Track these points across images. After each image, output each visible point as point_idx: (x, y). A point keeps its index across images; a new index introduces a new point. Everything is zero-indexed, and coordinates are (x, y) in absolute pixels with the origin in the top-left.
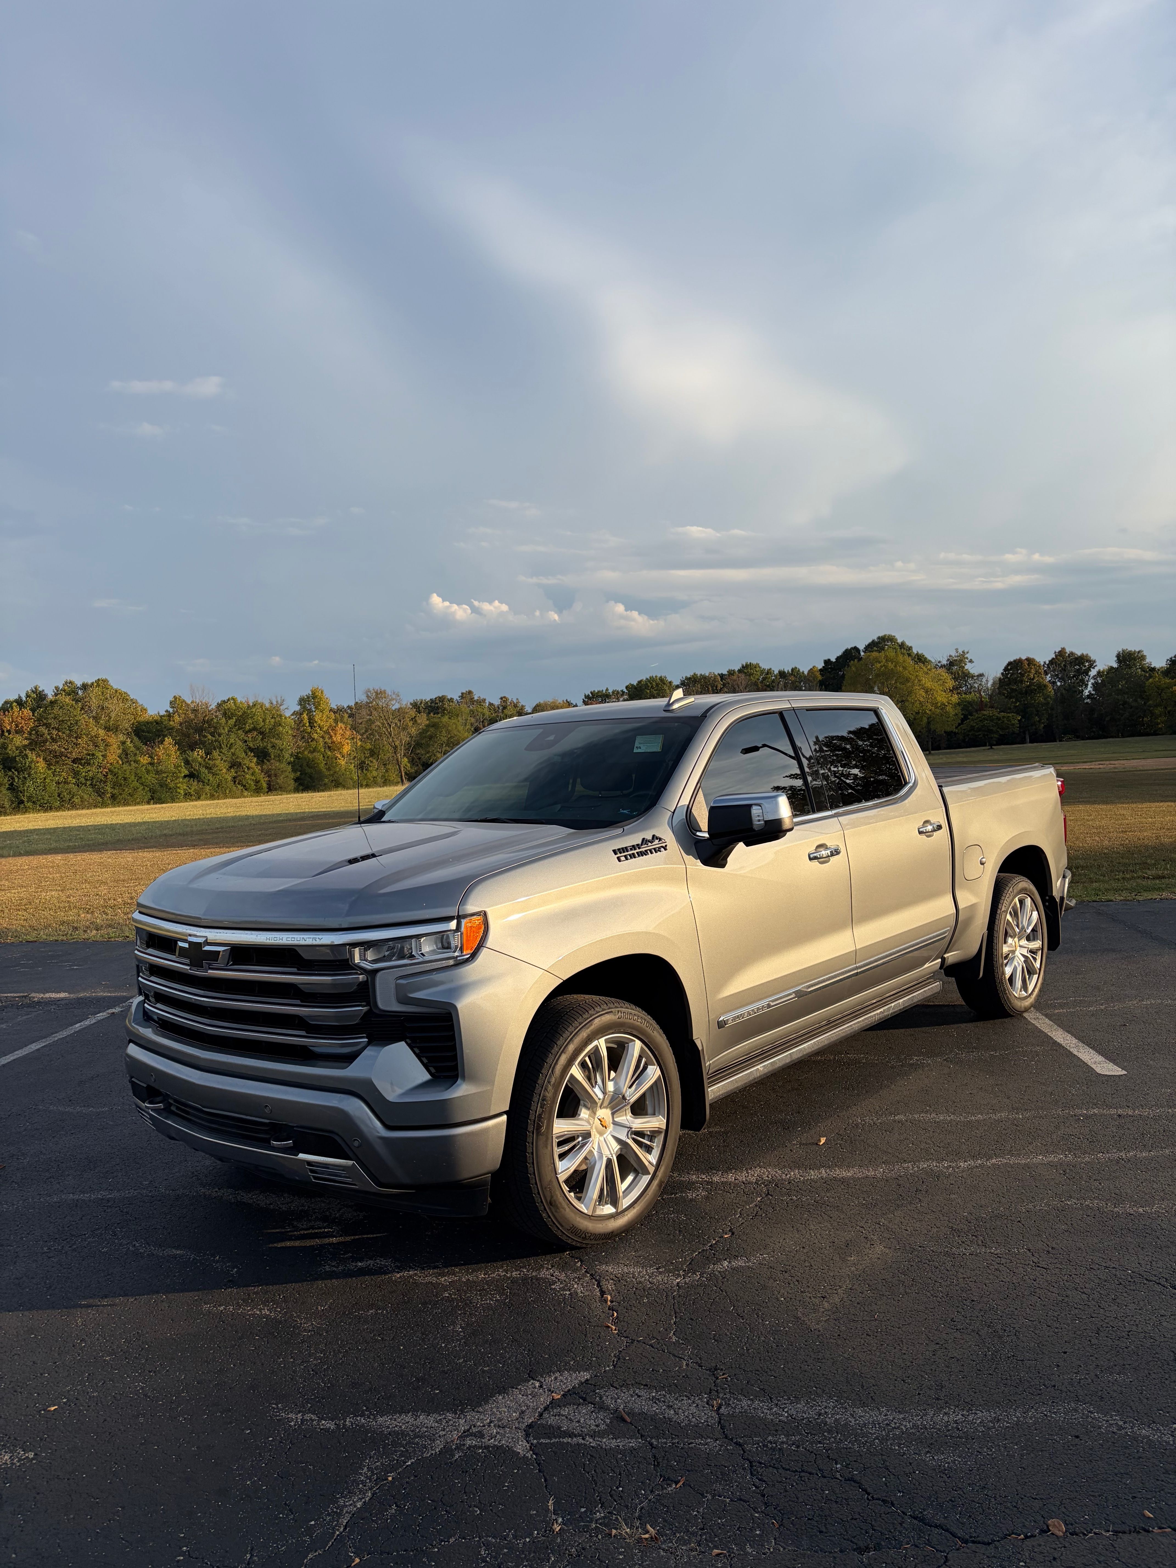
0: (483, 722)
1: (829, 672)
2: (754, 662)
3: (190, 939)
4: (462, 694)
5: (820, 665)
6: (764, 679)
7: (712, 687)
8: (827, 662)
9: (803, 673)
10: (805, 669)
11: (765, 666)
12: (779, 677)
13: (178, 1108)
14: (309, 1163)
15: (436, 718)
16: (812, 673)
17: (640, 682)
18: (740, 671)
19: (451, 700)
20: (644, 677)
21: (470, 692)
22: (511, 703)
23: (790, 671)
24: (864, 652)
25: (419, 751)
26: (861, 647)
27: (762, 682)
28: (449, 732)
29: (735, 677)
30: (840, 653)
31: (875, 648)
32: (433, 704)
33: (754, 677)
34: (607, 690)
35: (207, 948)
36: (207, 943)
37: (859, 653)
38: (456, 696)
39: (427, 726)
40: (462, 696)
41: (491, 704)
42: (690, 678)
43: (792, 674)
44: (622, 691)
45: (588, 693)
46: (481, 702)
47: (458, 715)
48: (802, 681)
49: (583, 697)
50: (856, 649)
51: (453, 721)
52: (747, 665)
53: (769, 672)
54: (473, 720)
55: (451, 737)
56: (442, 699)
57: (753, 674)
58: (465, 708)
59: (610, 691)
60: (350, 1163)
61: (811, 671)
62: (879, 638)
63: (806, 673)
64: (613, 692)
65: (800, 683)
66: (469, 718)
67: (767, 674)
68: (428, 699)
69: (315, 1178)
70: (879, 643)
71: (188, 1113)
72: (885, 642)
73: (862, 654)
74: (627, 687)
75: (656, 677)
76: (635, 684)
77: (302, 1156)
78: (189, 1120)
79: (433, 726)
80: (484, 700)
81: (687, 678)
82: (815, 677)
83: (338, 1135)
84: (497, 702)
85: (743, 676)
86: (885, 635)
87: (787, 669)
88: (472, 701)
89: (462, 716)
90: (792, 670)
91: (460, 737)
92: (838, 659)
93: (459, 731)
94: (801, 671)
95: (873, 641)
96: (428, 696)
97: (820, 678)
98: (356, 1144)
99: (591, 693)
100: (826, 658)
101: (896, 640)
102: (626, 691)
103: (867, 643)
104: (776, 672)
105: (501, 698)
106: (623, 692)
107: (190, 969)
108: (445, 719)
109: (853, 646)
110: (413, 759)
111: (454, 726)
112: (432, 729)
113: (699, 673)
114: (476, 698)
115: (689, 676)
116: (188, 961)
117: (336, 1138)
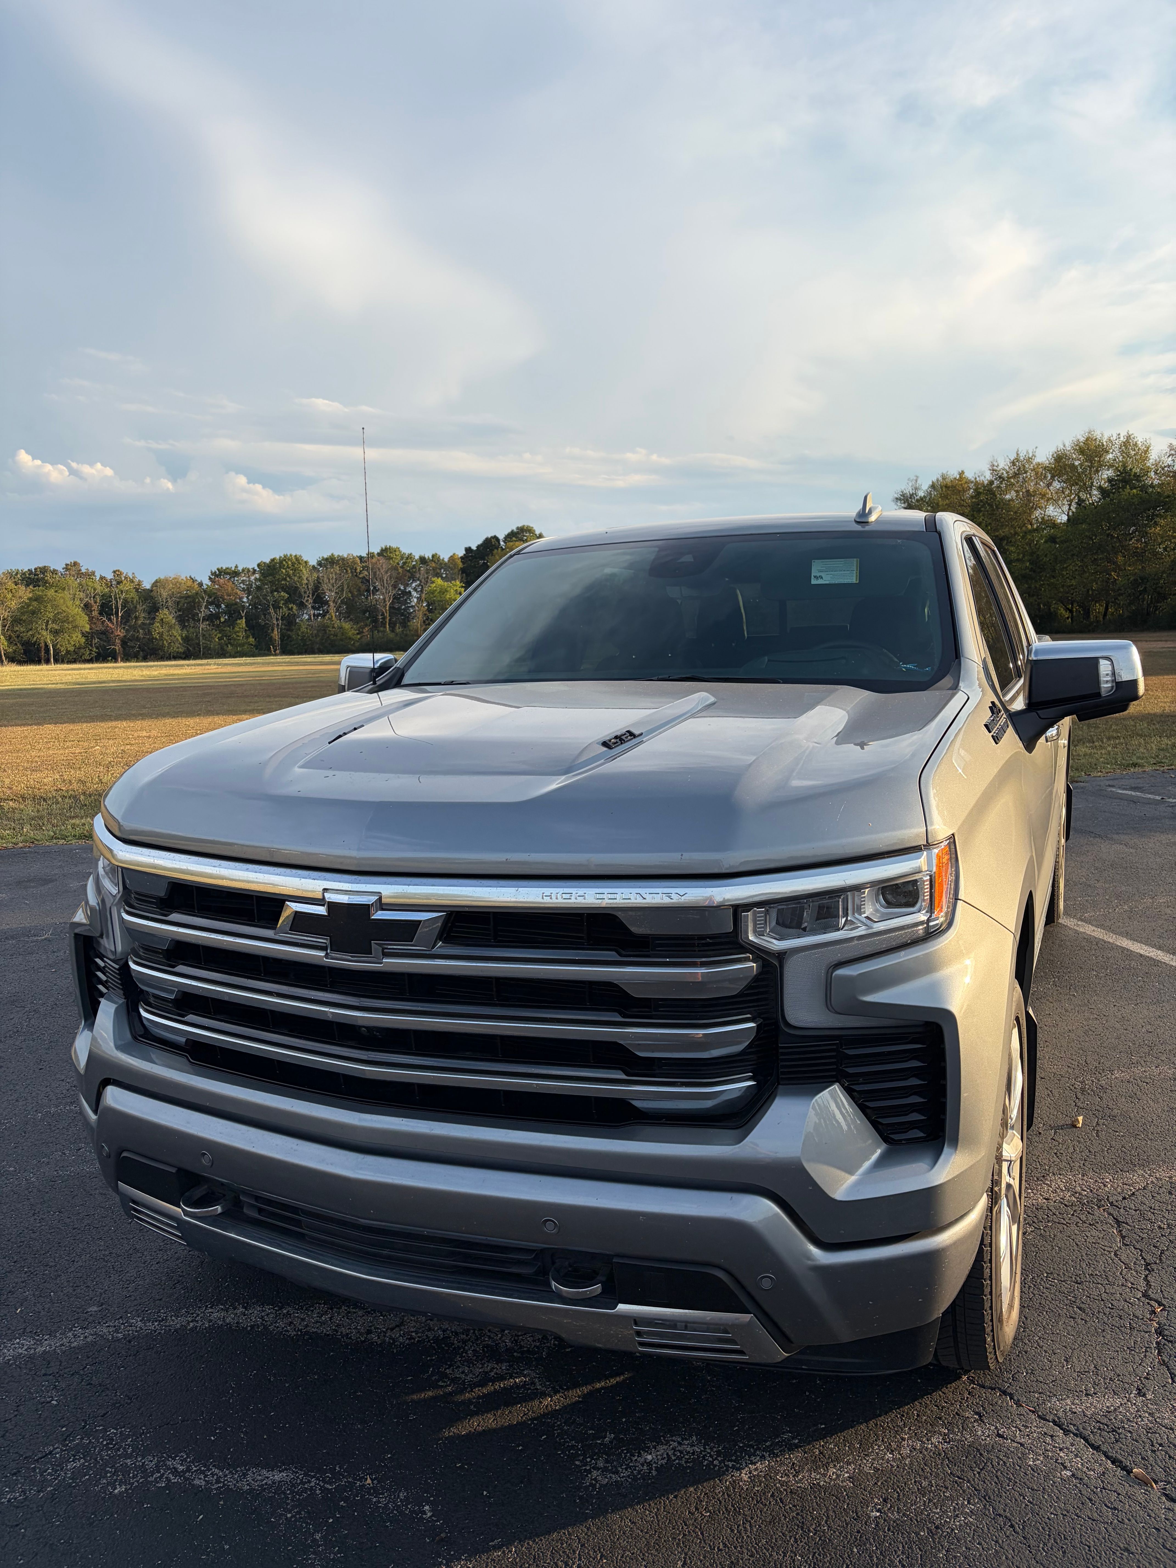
0: (94, 597)
1: (470, 560)
2: (394, 546)
3: (331, 897)
4: (67, 565)
5: (461, 553)
6: (404, 563)
7: (351, 569)
8: (468, 550)
9: (443, 560)
10: (445, 556)
11: (405, 550)
12: (419, 563)
13: (260, 1211)
14: (636, 1320)
15: (39, 591)
16: (453, 560)
17: (273, 560)
18: (379, 554)
19: (54, 572)
20: (277, 555)
21: (75, 564)
22: (126, 578)
23: (430, 557)
24: (504, 541)
25: (17, 629)
26: (501, 537)
27: (402, 567)
28: (55, 607)
29: (374, 560)
30: (480, 542)
31: (514, 539)
32: (32, 576)
33: (394, 562)
34: (236, 567)
35: (380, 915)
36: (381, 905)
37: (499, 543)
38: (60, 567)
39: (30, 599)
40: (67, 568)
41: (102, 578)
42: (327, 559)
43: (432, 560)
44: (253, 569)
45: (214, 569)
46: (90, 575)
47: (64, 589)
48: (442, 568)
49: (210, 574)
50: (496, 538)
51: (60, 595)
52: (386, 549)
53: (410, 556)
54: (82, 595)
55: (58, 613)
56: (44, 570)
57: (392, 558)
58: (74, 582)
59: (240, 568)
60: (746, 1318)
61: (452, 558)
62: (518, 528)
63: (446, 560)
64: (243, 570)
65: (440, 569)
66: (78, 593)
67: (407, 559)
68: (26, 570)
69: (642, 1344)
70: (517, 533)
71: (298, 1223)
72: (523, 532)
73: (502, 543)
74: (259, 565)
75: (291, 555)
76: (268, 562)
77: (622, 1307)
78: (301, 1237)
79: (36, 600)
80: (93, 573)
81: (323, 559)
82: (455, 564)
83: (718, 1267)
84: (110, 576)
85: (382, 560)
86: (524, 526)
87: (428, 555)
88: (80, 574)
89: (69, 589)
90: (433, 556)
91: (70, 613)
92: (478, 547)
93: (67, 607)
94: (441, 558)
95: (512, 531)
96: (27, 565)
97: (461, 565)
98: (766, 1284)
99: (218, 569)
100: (467, 546)
101: (534, 531)
102: (258, 570)
103: (506, 533)
104: (417, 557)
105: (114, 572)
106: (254, 571)
107: (327, 956)
108: (51, 593)
109: (493, 535)
110: (10, 637)
111: (62, 601)
112: (35, 604)
113: (336, 554)
114: (83, 570)
115: (325, 556)
116: (322, 941)
117: (721, 1275)
